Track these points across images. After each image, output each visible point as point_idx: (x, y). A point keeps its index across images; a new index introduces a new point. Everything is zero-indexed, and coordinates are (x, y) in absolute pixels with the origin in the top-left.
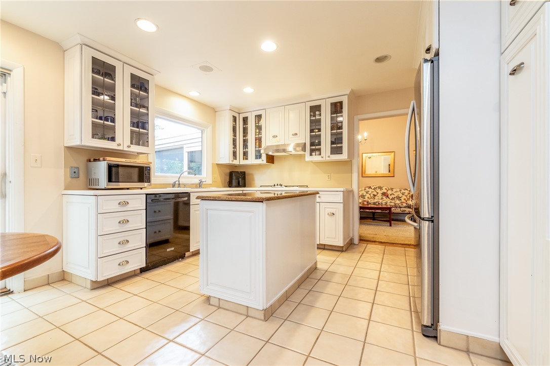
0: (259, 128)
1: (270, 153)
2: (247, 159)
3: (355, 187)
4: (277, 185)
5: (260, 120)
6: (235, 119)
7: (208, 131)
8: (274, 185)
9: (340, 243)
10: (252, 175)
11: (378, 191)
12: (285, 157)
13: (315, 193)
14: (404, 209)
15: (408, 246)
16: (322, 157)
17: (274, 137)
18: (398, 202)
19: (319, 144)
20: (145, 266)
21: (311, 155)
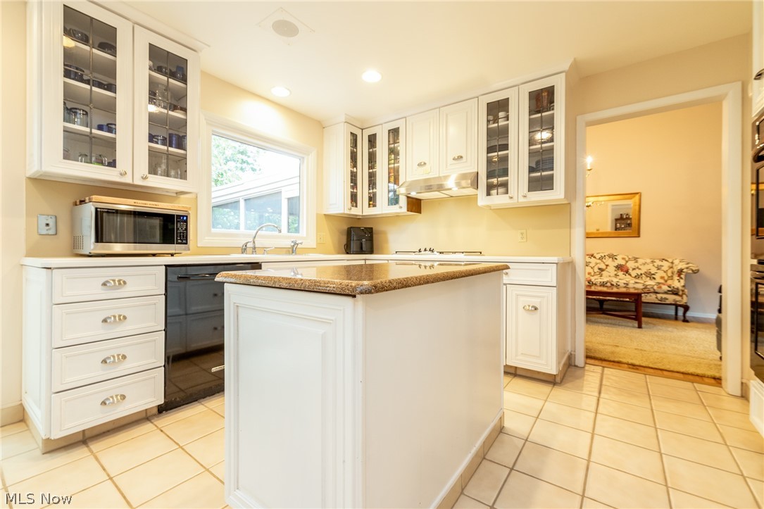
0: (393, 152)
1: (413, 194)
2: (374, 206)
3: (578, 256)
4: (425, 250)
5: (398, 139)
6: (354, 136)
7: (311, 159)
8: (420, 251)
9: (551, 366)
10: (384, 233)
11: (609, 261)
12: (439, 202)
13: (501, 269)
14: (664, 296)
15: (697, 378)
16: (511, 198)
17: (420, 165)
18: (650, 282)
19: (505, 172)
20: (163, 402)
21: (488, 194)
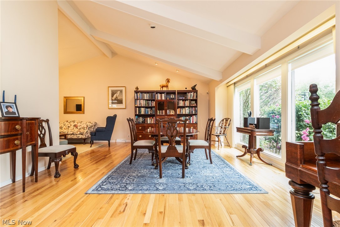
11: (72, 123)
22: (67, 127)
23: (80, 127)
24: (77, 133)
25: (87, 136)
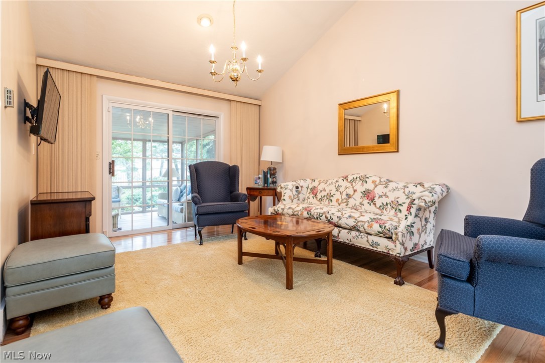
11: (358, 185)
22: (344, 196)
23: (384, 200)
24: (371, 226)
25: (410, 245)
